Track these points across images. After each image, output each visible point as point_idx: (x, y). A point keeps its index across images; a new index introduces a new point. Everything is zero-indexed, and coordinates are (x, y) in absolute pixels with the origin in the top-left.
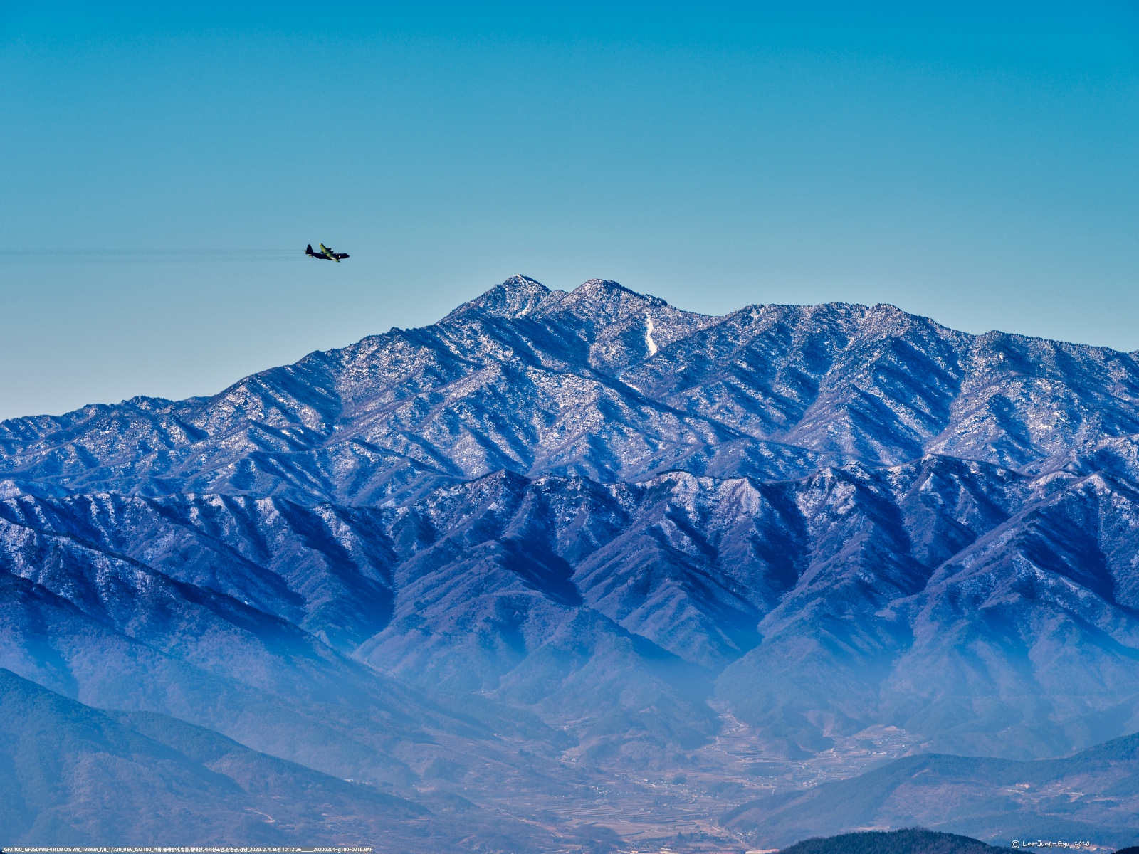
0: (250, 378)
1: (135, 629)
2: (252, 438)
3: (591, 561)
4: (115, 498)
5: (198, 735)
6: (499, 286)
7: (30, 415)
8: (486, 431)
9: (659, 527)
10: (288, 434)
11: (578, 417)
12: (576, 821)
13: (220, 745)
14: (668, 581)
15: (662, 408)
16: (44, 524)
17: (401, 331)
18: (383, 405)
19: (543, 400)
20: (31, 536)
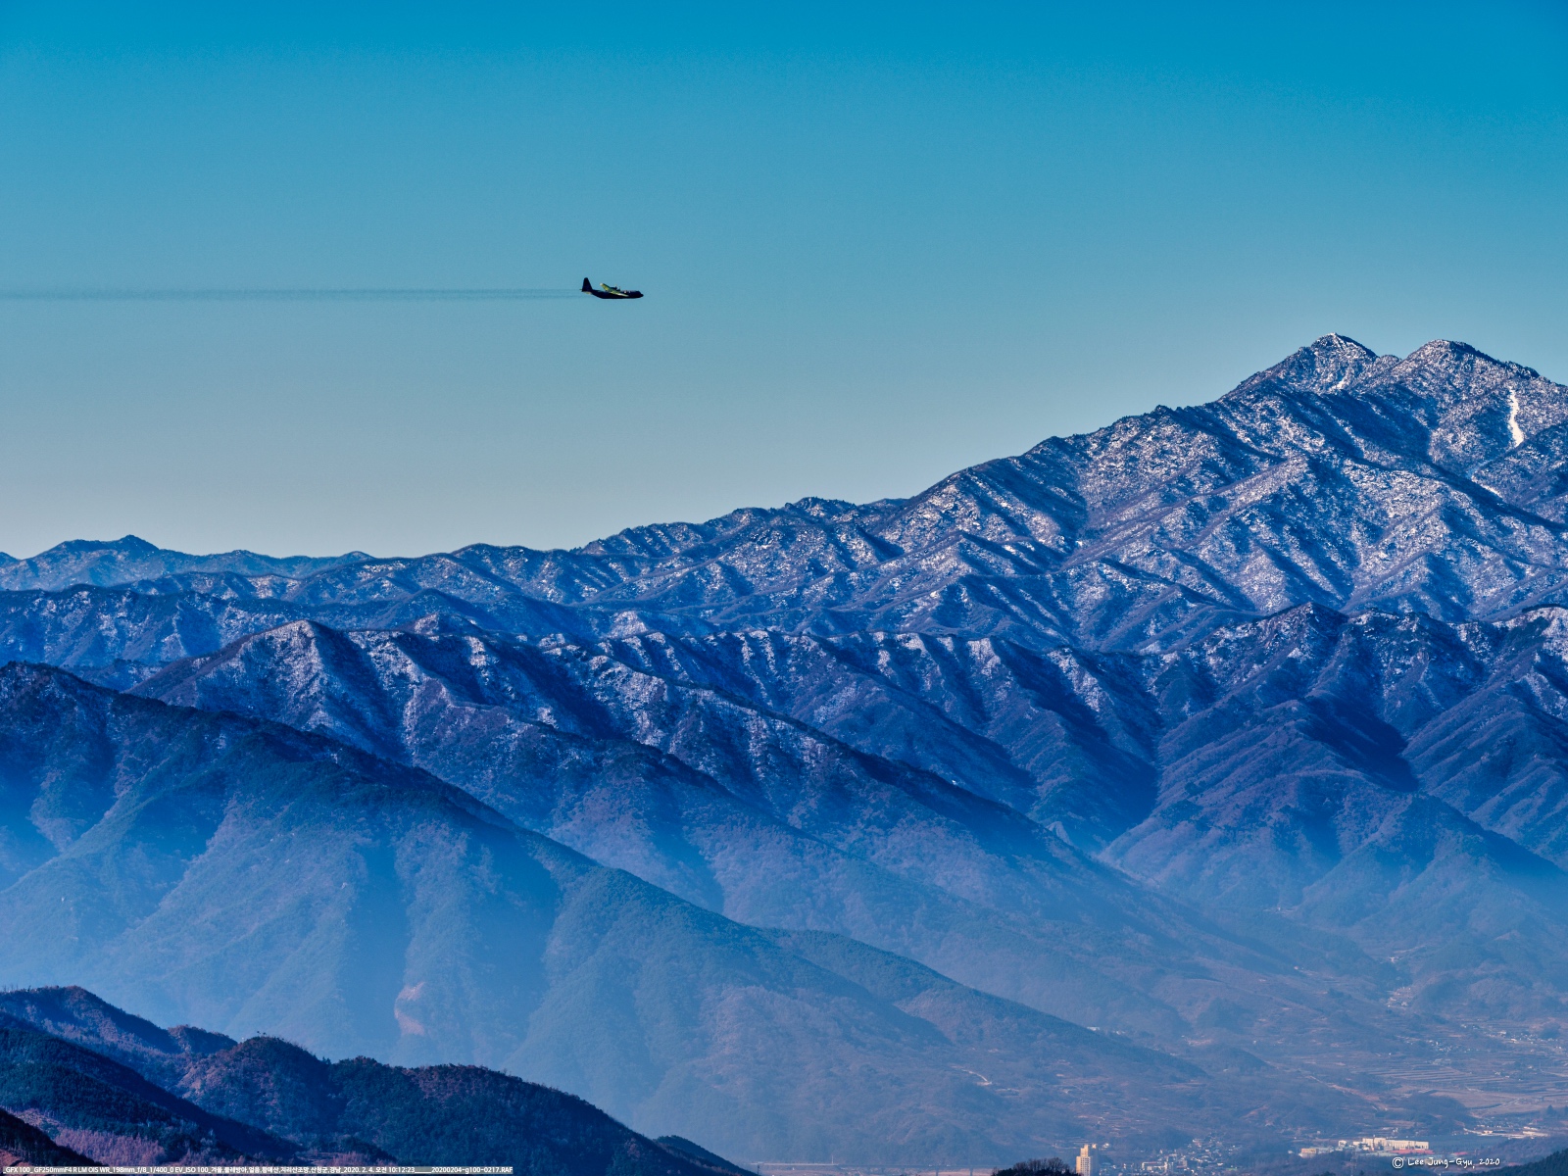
0: (962, 473)
1: (802, 818)
2: (964, 556)
3: (1429, 730)
4: (775, 637)
5: (887, 963)
6: (1306, 349)
7: (660, 522)
8: (1287, 550)
9: (1525, 683)
10: (1013, 551)
11: (1414, 530)
12: (1406, 1088)
13: (915, 976)
14: (1536, 758)
15: (1531, 519)
16: (678, 672)
17: (1169, 411)
18: (1144, 512)
19: (1365, 508)
20: (660, 688)
